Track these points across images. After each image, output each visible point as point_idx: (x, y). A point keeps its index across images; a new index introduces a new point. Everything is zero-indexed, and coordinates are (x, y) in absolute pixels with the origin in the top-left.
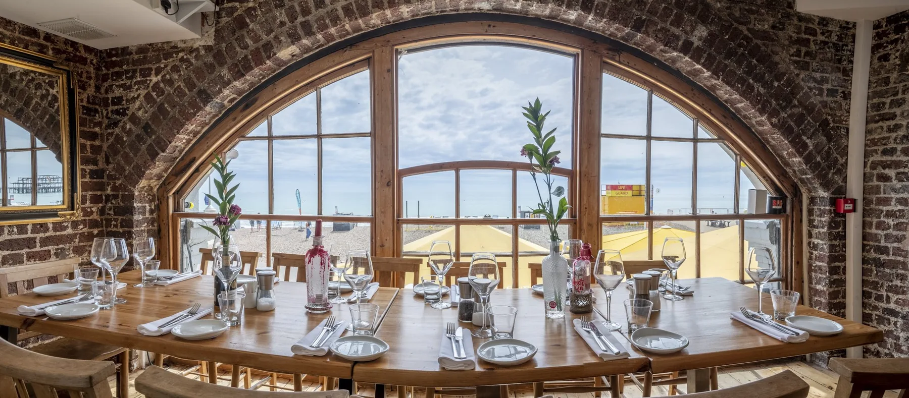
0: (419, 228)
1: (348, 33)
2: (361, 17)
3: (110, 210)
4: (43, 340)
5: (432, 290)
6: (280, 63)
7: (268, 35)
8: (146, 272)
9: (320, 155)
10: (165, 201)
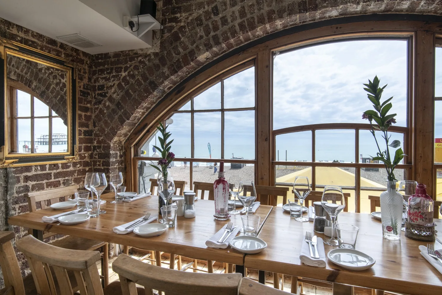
0: (286, 167)
1: (242, 42)
2: (250, 30)
3: (96, 155)
4: (58, 238)
5: (295, 209)
6: (199, 64)
7: (192, 45)
8: (118, 193)
9: (223, 121)
10: (129, 150)
